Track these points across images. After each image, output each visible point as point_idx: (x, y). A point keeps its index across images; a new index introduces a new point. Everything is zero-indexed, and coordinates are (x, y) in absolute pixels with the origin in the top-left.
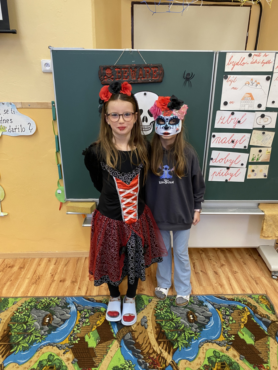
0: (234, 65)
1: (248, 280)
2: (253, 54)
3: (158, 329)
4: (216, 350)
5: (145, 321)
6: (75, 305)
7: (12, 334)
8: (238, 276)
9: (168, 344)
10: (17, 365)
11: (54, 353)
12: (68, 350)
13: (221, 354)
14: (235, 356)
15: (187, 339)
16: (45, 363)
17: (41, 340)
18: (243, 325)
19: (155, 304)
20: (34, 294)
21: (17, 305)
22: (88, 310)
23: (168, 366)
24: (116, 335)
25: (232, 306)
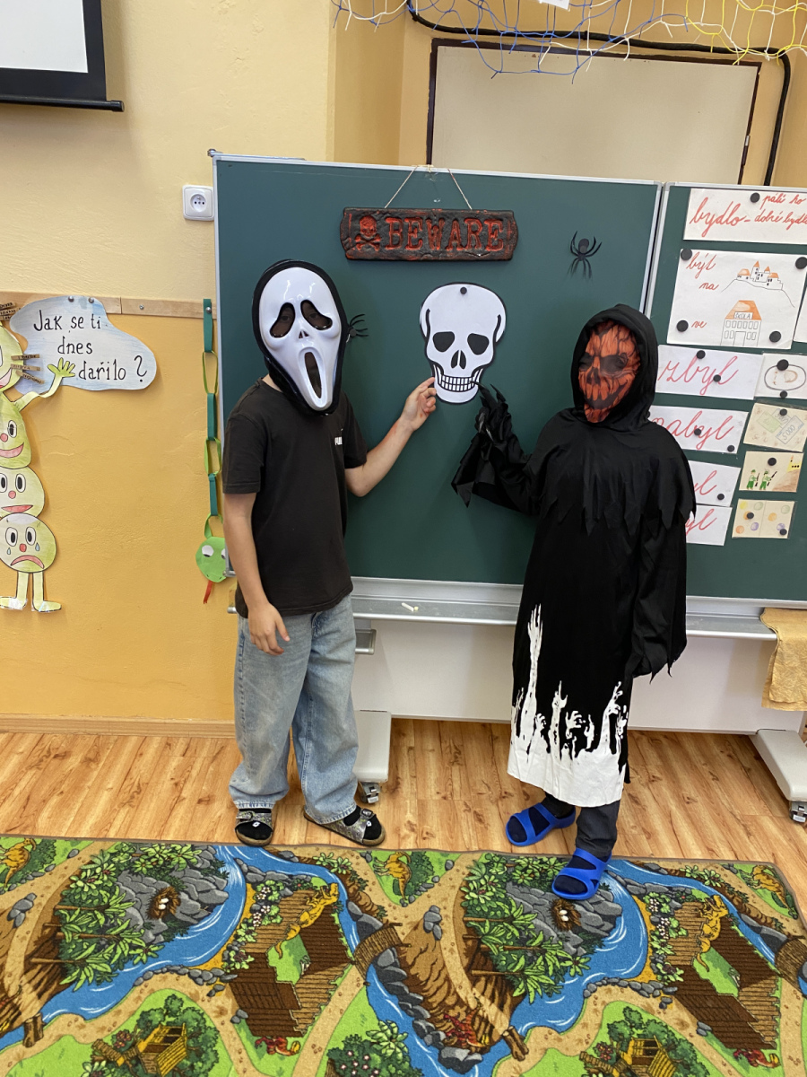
0: (710, 224)
1: (724, 823)
2: (763, 195)
3: (470, 943)
4: (631, 1006)
5: (437, 920)
6: (240, 866)
7: (65, 936)
8: (696, 812)
9: (499, 985)
10: (81, 1020)
11: (183, 994)
12: (222, 988)
13: (646, 1018)
14: (683, 1024)
15: (551, 973)
16: (157, 1017)
17: (147, 955)
18: (709, 943)
19: (463, 874)
20: (127, 833)
21: (79, 859)
22: (276, 882)
23: (499, 1041)
24: (354, 953)
25: (678, 891)
